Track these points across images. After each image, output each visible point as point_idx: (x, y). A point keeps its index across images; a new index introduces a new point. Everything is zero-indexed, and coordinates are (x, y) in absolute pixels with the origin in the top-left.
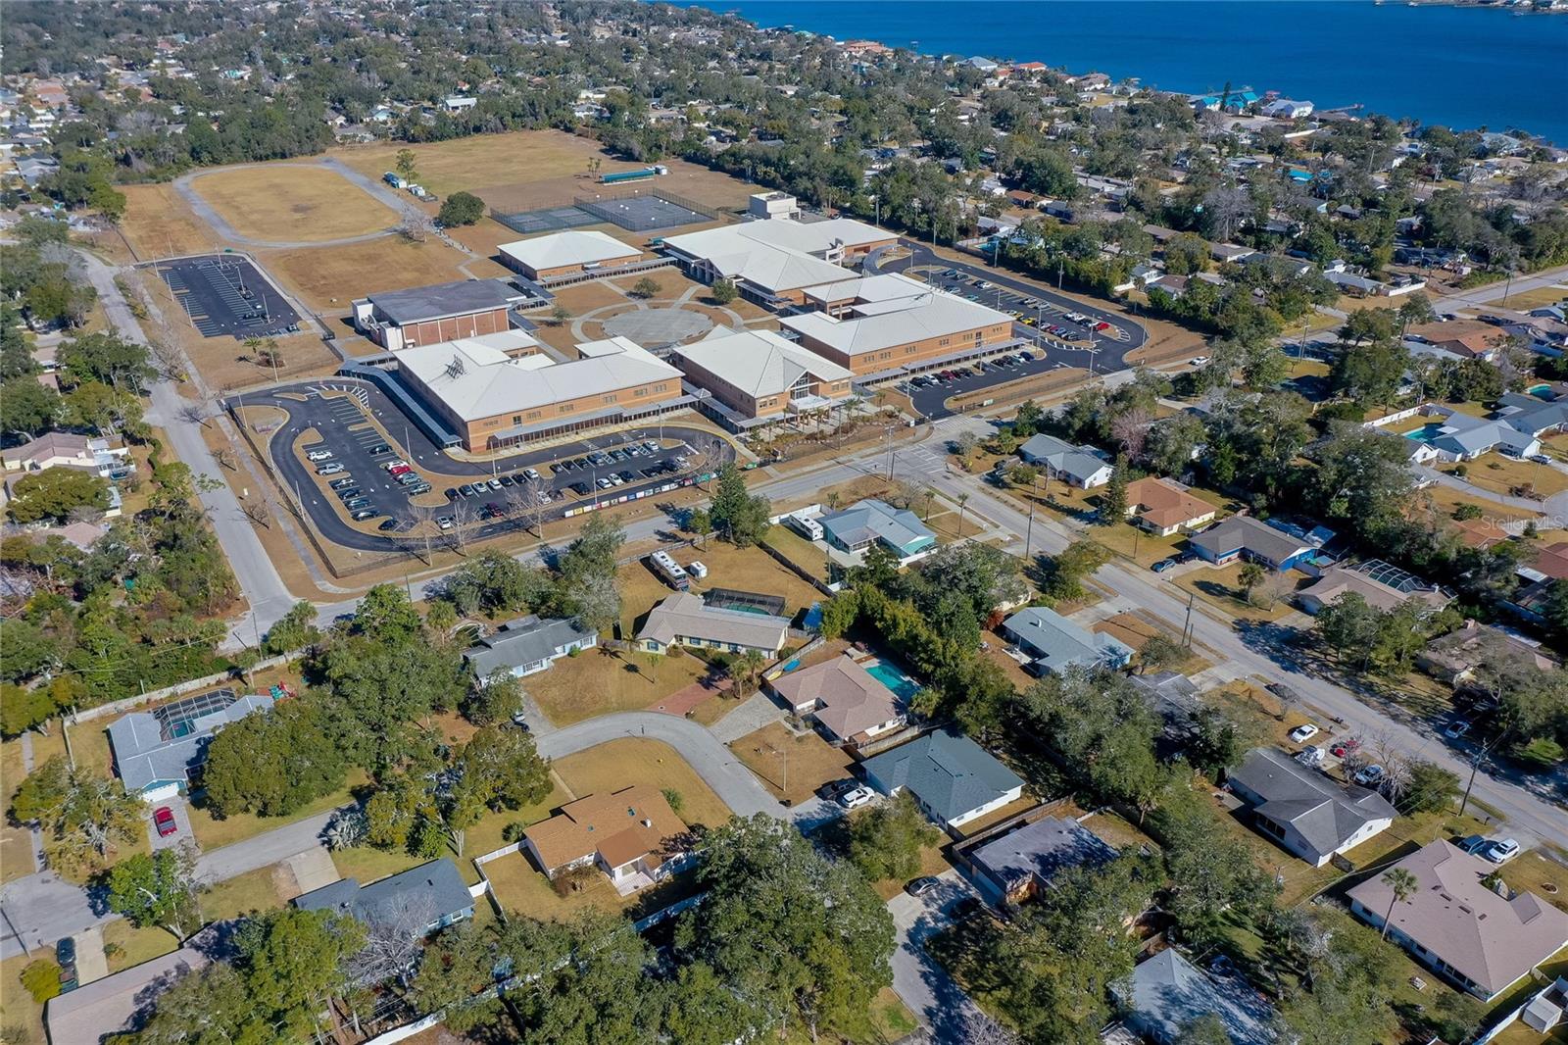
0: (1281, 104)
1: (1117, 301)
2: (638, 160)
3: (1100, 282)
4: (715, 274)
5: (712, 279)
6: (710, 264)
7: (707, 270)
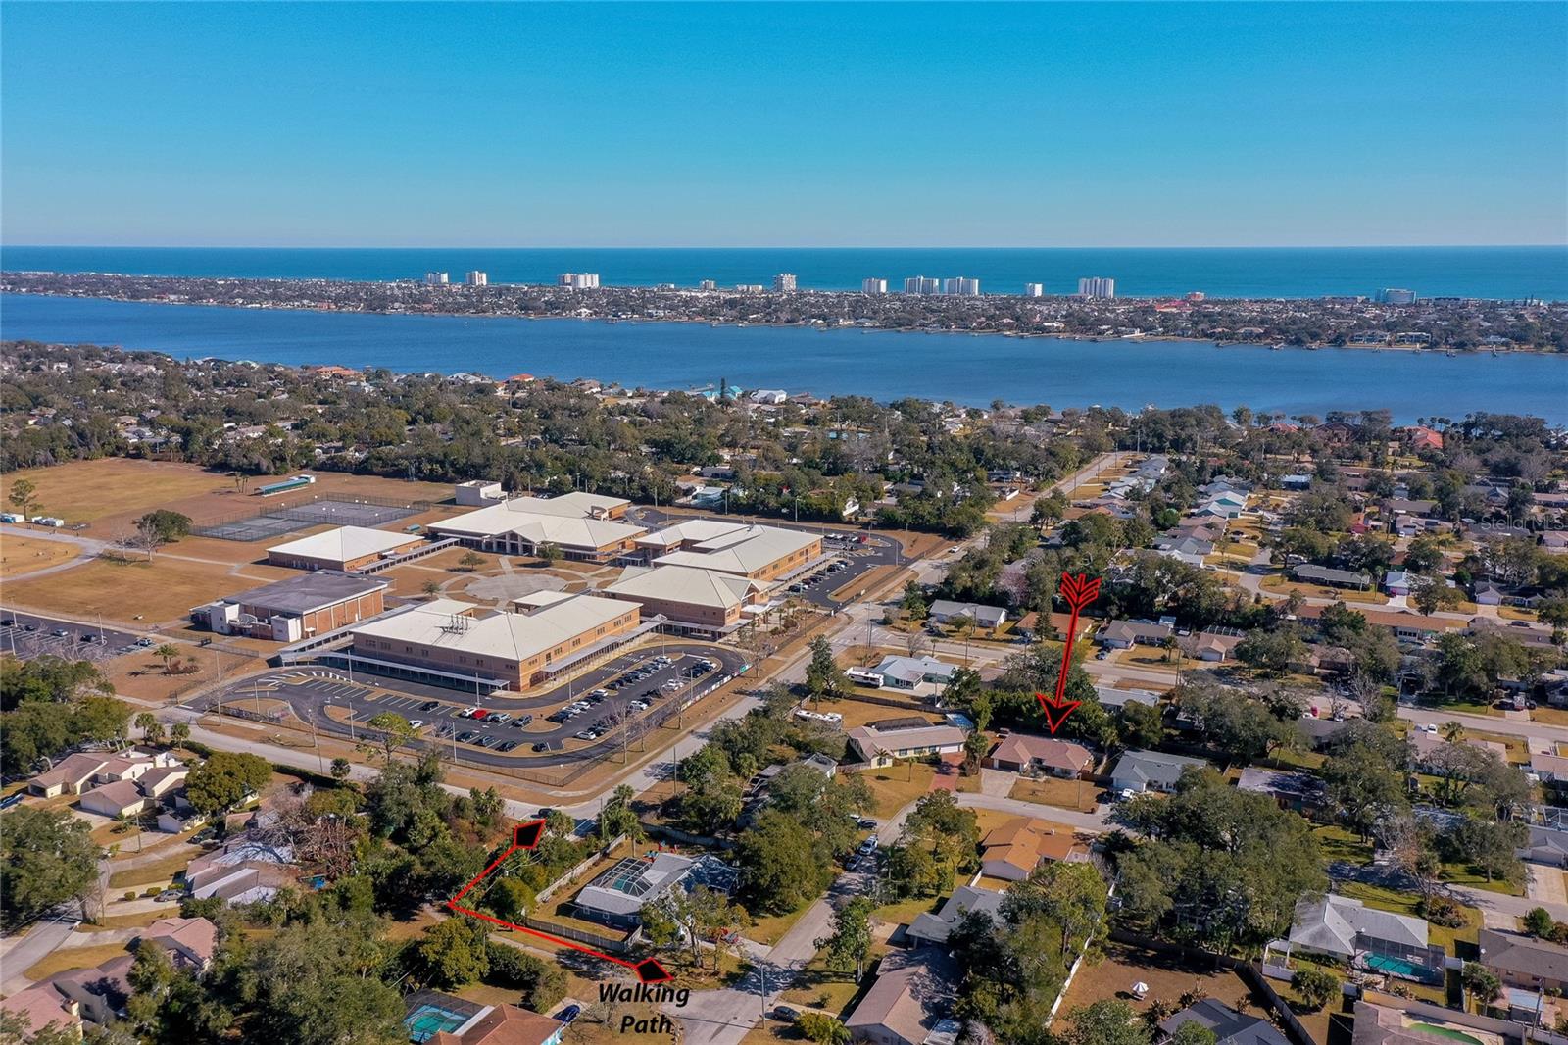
0: (762, 394)
1: (849, 523)
2: (265, 474)
3: (831, 511)
4: (520, 543)
5: (514, 549)
6: (513, 536)
7: (508, 542)
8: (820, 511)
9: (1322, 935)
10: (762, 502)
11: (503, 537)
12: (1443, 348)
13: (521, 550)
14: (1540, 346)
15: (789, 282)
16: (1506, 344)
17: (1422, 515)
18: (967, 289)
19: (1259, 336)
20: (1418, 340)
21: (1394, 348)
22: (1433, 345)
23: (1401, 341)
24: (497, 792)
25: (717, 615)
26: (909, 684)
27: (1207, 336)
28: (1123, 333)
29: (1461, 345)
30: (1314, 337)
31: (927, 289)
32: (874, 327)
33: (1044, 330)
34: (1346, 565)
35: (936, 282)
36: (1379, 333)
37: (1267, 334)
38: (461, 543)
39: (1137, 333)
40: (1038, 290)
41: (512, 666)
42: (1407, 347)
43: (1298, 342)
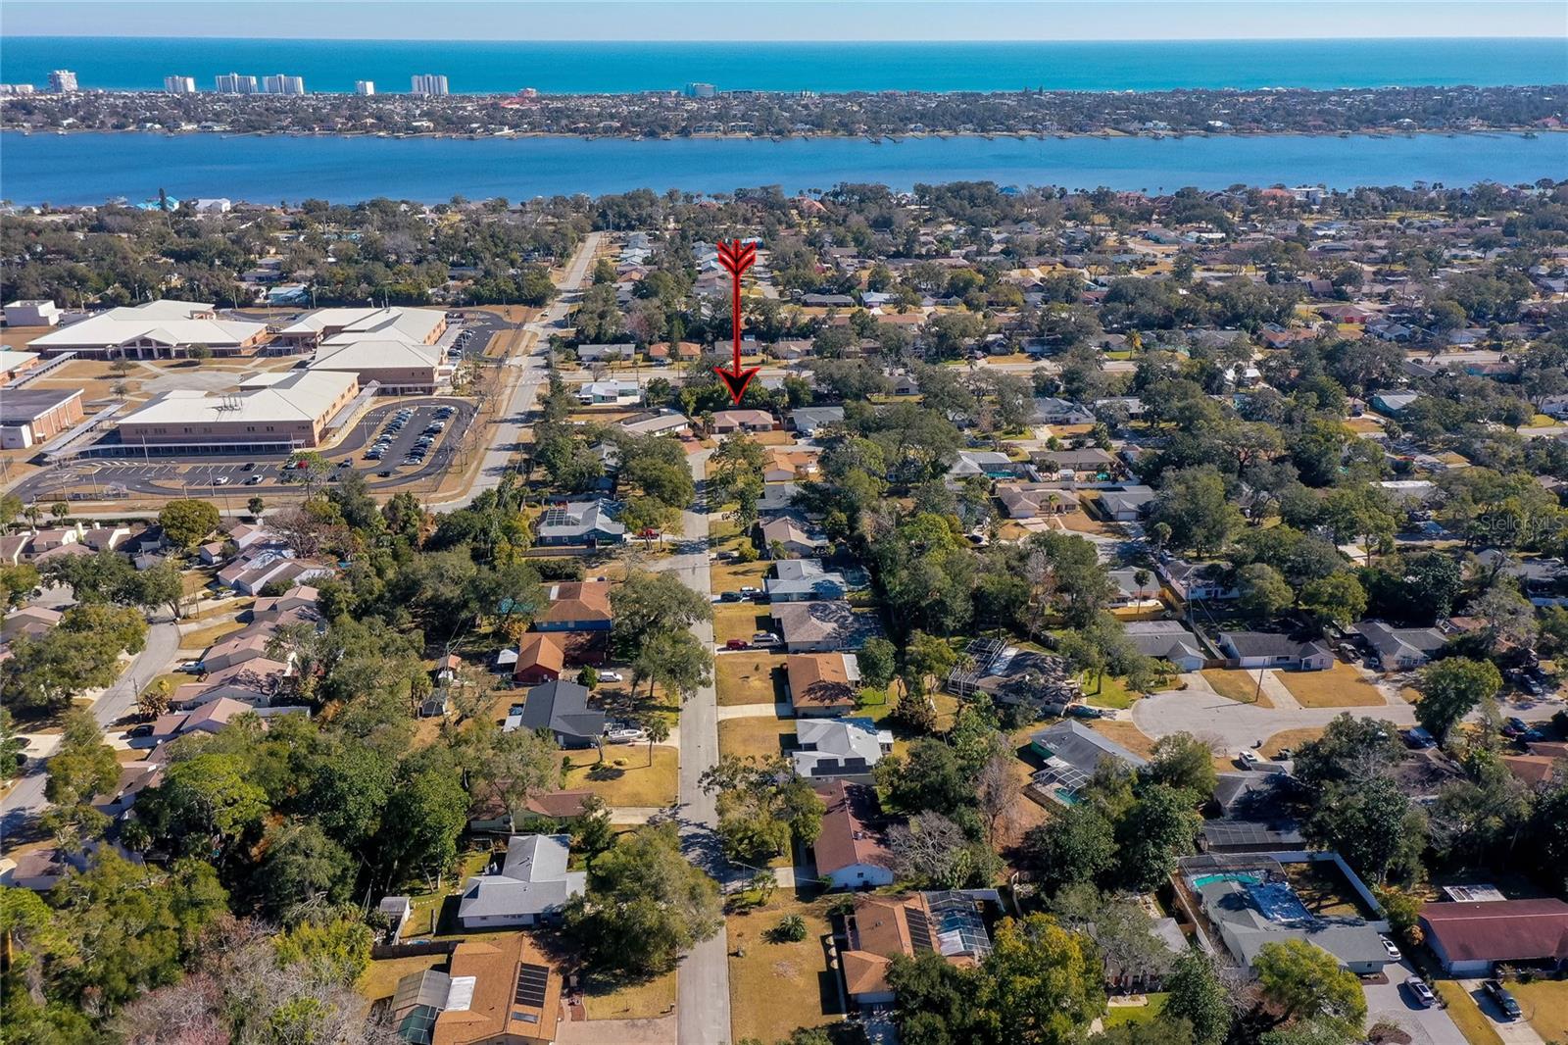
4: (154, 348)
5: (148, 355)
6: (145, 341)
7: (139, 348)
8: (410, 296)
9: (965, 467)
10: (350, 294)
11: (134, 344)
12: (766, 135)
13: (156, 354)
14: (835, 131)
15: (68, 80)
16: (812, 131)
17: (854, 257)
18: (291, 88)
19: (617, 129)
20: (744, 129)
21: (729, 136)
22: (759, 133)
23: (733, 130)
24: (414, 495)
25: (427, 373)
26: (613, 399)
27: (571, 131)
28: (494, 130)
29: (779, 132)
30: (665, 128)
31: (245, 89)
32: (225, 131)
33: (416, 130)
34: (829, 292)
35: (254, 80)
36: (716, 123)
37: (623, 128)
38: (79, 356)
39: (506, 131)
40: (370, 88)
41: (305, 427)
42: (739, 135)
43: (652, 134)
